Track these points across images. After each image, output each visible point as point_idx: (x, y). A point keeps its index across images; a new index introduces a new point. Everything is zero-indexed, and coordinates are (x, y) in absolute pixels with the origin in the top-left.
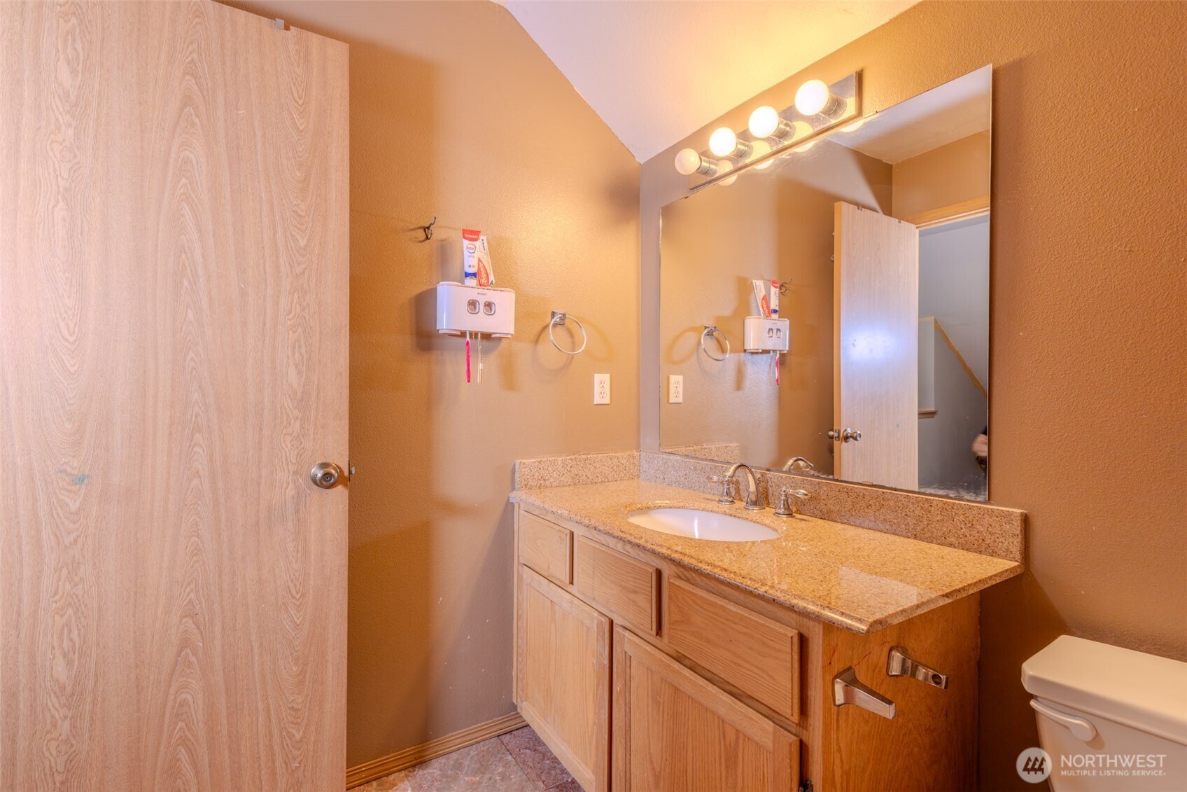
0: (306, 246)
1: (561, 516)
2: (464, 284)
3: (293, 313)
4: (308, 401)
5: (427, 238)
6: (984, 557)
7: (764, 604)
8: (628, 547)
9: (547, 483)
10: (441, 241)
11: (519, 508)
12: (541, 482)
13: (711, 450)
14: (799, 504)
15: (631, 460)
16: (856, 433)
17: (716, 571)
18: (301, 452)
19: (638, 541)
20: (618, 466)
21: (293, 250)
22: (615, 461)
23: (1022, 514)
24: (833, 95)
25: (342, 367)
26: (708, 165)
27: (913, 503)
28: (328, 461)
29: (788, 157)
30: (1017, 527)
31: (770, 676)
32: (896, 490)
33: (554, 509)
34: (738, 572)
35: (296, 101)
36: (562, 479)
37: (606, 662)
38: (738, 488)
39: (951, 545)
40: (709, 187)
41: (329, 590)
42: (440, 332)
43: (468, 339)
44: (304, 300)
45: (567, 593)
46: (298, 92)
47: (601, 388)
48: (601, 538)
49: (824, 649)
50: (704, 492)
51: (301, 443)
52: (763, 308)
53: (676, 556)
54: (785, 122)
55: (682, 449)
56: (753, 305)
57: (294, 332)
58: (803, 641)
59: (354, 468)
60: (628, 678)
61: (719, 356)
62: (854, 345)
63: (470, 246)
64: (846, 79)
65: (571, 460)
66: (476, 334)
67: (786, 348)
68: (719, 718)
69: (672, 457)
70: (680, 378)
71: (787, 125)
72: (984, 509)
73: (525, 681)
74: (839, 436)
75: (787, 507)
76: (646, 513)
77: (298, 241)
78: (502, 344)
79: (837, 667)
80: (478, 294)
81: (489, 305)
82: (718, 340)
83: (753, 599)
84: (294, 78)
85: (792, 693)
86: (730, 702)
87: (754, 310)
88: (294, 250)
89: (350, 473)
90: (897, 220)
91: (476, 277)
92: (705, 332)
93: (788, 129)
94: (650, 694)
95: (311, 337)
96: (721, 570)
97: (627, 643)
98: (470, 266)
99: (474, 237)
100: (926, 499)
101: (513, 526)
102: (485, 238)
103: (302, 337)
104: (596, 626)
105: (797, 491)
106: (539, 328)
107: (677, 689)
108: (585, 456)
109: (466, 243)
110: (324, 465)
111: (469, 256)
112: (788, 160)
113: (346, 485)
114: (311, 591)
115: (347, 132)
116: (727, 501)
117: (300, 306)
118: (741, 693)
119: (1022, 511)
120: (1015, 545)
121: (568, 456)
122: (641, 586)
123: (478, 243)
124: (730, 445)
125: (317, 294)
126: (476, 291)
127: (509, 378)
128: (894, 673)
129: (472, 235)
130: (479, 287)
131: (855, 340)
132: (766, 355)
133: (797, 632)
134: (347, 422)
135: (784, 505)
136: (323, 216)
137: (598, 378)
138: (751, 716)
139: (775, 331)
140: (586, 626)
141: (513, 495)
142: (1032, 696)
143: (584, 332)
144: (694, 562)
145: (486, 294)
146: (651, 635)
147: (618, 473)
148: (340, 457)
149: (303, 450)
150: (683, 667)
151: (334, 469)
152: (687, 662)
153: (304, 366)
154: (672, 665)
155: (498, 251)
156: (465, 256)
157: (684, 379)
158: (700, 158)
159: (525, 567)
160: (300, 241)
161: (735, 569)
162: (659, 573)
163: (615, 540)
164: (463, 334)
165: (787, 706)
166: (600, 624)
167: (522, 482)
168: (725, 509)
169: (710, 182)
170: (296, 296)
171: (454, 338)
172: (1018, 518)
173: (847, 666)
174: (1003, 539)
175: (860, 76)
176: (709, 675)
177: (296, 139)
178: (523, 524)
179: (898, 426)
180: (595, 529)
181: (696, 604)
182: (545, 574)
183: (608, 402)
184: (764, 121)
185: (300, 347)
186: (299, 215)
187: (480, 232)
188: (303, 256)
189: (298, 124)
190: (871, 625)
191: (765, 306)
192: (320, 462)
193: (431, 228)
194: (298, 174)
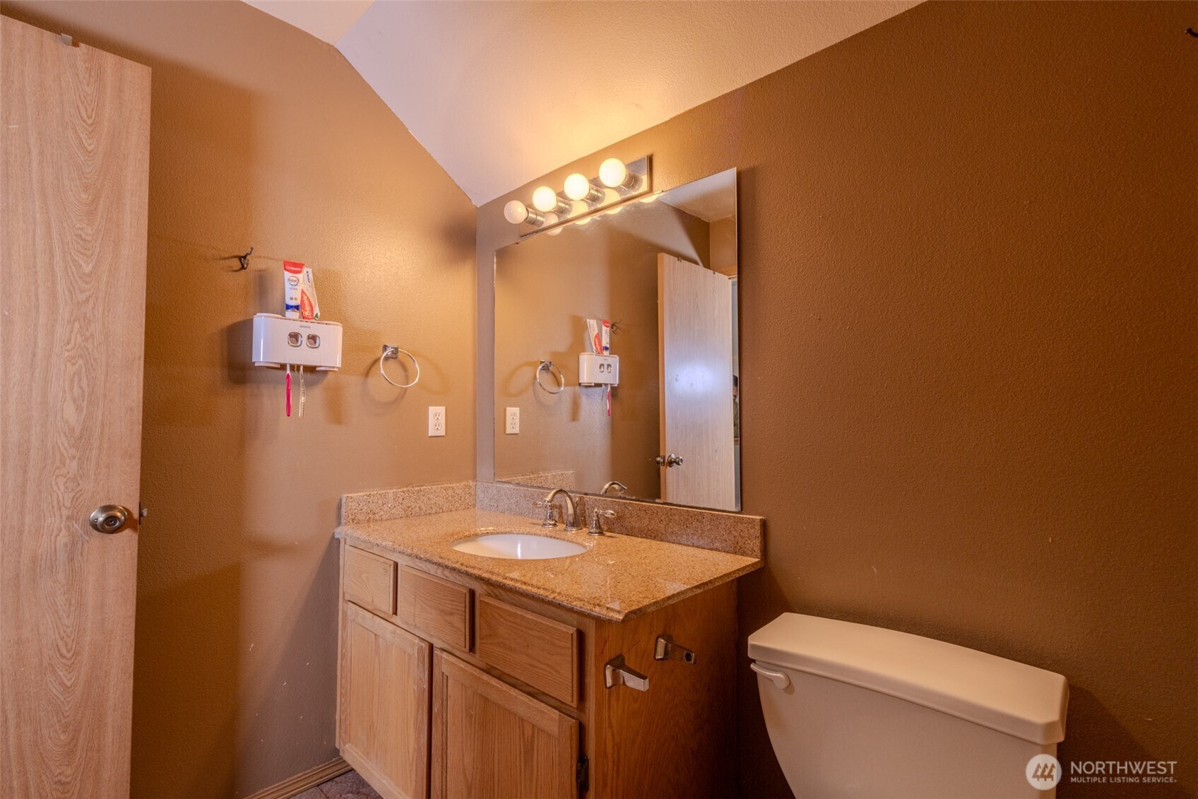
0: (91, 272)
1: (385, 548)
2: (284, 316)
3: (72, 343)
4: (89, 439)
5: (243, 268)
6: (737, 556)
7: (554, 609)
8: (447, 572)
9: (377, 517)
10: (260, 271)
11: (345, 543)
12: (370, 516)
13: (547, 477)
14: (610, 523)
15: (467, 490)
16: (679, 458)
17: (517, 585)
18: (78, 495)
19: (454, 565)
20: (453, 497)
21: (74, 276)
22: (450, 492)
23: (761, 520)
24: (630, 172)
25: (133, 401)
26: (534, 216)
27: (691, 517)
28: (113, 504)
29: (599, 219)
30: (757, 531)
31: (556, 671)
32: (680, 506)
33: (379, 542)
34: (535, 584)
35: (84, 121)
36: (393, 511)
37: (426, 686)
38: (561, 511)
39: (717, 550)
40: (535, 236)
41: (110, 646)
42: (256, 365)
43: (288, 372)
44: (87, 330)
45: (390, 624)
46: (86, 111)
47: (436, 419)
48: (424, 566)
49: (596, 641)
50: (533, 518)
51: (79, 484)
52: (596, 345)
53: (485, 575)
54: (595, 188)
55: (519, 477)
56: (587, 342)
57: (73, 364)
58: (581, 636)
59: (146, 509)
60: (445, 698)
61: (554, 389)
62: (677, 380)
63: (291, 278)
64: (640, 161)
65: (404, 492)
66: (298, 367)
67: (616, 382)
68: (519, 717)
69: (506, 486)
70: (516, 410)
71: (597, 191)
72: (738, 518)
73: (348, 723)
74: (664, 461)
75: (599, 527)
76: (473, 540)
77: (81, 266)
78: (328, 377)
79: (609, 654)
80: (301, 326)
81: (313, 338)
82: (553, 374)
83: (546, 606)
84: (82, 97)
85: (572, 683)
86: (527, 700)
87: (588, 347)
88: (76, 276)
89: (141, 515)
90: (712, 272)
91: (298, 309)
92: (540, 367)
93: (599, 195)
94: (464, 709)
95: (94, 370)
96: (522, 584)
97: (445, 663)
98: (292, 299)
99: (296, 269)
100: (700, 512)
101: (339, 562)
102: (310, 270)
103: (84, 370)
104: (416, 651)
105: (606, 511)
106: (370, 361)
107: (486, 699)
108: (418, 488)
109: (287, 275)
110: (106, 509)
111: (291, 289)
112: (598, 221)
113: (135, 529)
114: (87, 648)
115: (147, 156)
116: (550, 524)
117: (82, 336)
118: (537, 691)
119: (761, 517)
120: (756, 544)
121: (400, 488)
122: (454, 607)
123: (300, 276)
124: (566, 472)
125: (104, 324)
126: (298, 323)
127: (335, 410)
128: (660, 657)
129: (295, 267)
130: (302, 320)
131: (677, 376)
132: (599, 388)
133: (575, 629)
134: (139, 461)
135: (596, 524)
136: (114, 241)
137: (433, 410)
138: (542, 709)
139: (606, 367)
140: (409, 654)
141: (338, 530)
142: (754, 661)
143: (417, 365)
144: (500, 579)
145: (309, 327)
146: (464, 652)
147: (453, 503)
148: (127, 497)
149: (80, 493)
150: (490, 677)
151: (121, 511)
152: (495, 672)
153: (85, 401)
154: (482, 677)
155: (324, 284)
156: (286, 289)
157: (520, 410)
158: (527, 210)
159: (350, 603)
160: (84, 266)
161: (534, 582)
162: (472, 593)
163: (436, 567)
164: (283, 367)
165: (568, 695)
166: (420, 649)
167: (348, 517)
168: (547, 532)
169: (537, 232)
170: (77, 325)
171: (274, 371)
172: (759, 523)
173: (618, 654)
174: (749, 541)
175: (650, 159)
176: (512, 681)
177: (83, 159)
178: (348, 558)
179: (716, 451)
180: (417, 558)
181: (502, 618)
182: (370, 608)
183: (444, 434)
184: (577, 186)
185: (80, 380)
186: (84, 240)
187: (303, 265)
188: (87, 283)
189: (86, 144)
190: (626, 615)
191: (597, 343)
192: (102, 505)
193: (248, 258)
194: (84, 196)
